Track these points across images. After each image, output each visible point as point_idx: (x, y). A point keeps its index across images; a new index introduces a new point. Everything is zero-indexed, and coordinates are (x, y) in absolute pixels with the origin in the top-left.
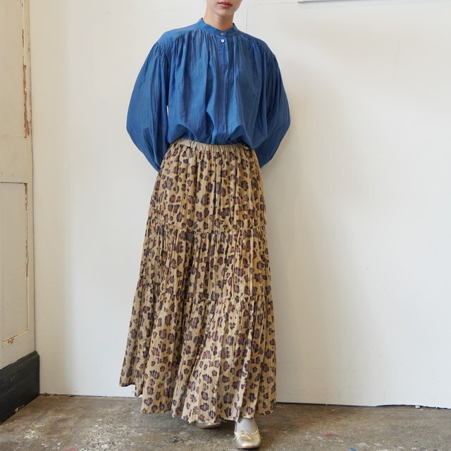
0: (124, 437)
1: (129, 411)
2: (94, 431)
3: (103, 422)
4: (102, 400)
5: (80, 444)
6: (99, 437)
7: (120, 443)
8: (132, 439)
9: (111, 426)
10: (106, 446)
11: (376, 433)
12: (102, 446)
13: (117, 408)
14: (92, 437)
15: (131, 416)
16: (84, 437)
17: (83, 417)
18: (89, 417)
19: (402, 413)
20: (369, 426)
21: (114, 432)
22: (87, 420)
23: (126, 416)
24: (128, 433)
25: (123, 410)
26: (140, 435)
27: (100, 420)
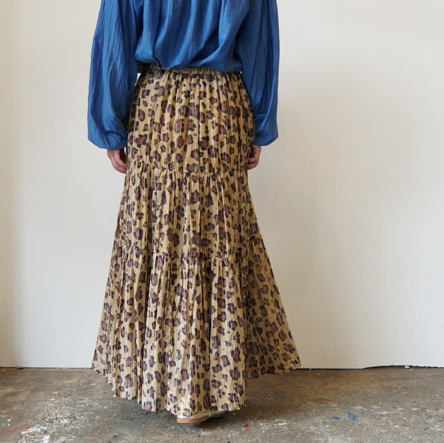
0: (86, 410)
1: (90, 382)
2: (51, 405)
3: (60, 395)
4: (57, 372)
5: (35, 419)
6: (57, 411)
7: (82, 418)
8: (97, 412)
9: (69, 399)
10: (66, 421)
11: (370, 396)
12: (61, 421)
13: (74, 380)
14: (47, 411)
15: (92, 387)
16: (39, 412)
17: (35, 390)
18: (43, 390)
19: (393, 374)
20: (362, 389)
21: (75, 406)
22: (41, 394)
23: (86, 388)
24: (91, 406)
25: (83, 381)
26: (105, 407)
27: (56, 393)
